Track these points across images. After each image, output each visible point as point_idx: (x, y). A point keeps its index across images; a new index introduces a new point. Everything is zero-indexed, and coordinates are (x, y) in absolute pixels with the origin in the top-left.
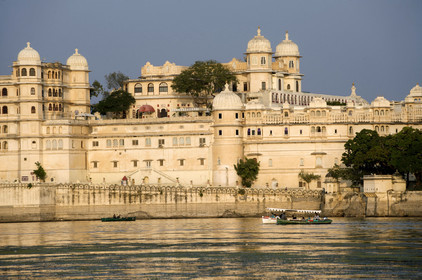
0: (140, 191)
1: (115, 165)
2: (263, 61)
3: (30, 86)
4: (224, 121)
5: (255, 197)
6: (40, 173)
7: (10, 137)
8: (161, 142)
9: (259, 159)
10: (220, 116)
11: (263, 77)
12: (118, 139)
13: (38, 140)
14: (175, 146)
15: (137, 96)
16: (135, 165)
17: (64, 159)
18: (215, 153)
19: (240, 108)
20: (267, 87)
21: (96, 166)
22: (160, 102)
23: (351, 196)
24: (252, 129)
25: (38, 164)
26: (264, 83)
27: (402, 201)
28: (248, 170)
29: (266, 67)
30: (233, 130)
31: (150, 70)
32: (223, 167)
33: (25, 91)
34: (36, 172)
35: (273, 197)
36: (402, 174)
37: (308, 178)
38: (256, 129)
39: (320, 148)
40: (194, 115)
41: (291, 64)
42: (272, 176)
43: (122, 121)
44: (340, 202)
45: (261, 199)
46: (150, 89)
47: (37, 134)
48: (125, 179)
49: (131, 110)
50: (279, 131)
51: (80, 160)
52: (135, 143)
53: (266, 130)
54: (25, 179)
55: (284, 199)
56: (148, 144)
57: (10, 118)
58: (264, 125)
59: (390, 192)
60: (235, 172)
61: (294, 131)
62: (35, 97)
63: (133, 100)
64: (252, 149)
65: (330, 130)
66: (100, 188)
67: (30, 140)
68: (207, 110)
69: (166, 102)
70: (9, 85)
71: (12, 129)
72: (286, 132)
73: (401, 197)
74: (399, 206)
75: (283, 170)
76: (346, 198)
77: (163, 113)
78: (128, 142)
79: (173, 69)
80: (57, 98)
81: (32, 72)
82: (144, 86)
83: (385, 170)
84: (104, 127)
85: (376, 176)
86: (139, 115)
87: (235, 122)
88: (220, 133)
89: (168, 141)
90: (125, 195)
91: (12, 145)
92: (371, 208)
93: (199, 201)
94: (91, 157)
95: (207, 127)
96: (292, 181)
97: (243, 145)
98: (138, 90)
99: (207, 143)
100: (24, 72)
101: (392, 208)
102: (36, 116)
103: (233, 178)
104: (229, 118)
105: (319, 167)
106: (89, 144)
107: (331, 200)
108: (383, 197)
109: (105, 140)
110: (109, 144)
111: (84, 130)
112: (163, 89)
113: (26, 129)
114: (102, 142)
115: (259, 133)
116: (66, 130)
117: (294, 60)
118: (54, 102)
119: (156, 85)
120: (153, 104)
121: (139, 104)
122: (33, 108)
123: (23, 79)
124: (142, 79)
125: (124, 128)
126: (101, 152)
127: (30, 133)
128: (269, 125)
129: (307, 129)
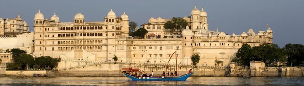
0: (156, 66)
1: (142, 56)
2: (198, 18)
3: (112, 26)
4: (187, 40)
5: (201, 69)
6: (115, 59)
7: (103, 45)
8: (161, 48)
9: (199, 55)
10: (185, 38)
11: (198, 24)
12: (144, 46)
13: (114, 46)
14: (167, 49)
15: (148, 30)
16: (150, 56)
17: (124, 53)
18: (183, 52)
19: (192, 35)
20: (199, 28)
21: (134, 56)
22: (158, 33)
23: (242, 69)
24: (197, 43)
25: (115, 55)
26: (198, 26)
27: (265, 71)
28: (195, 59)
29: (199, 20)
30: (190, 43)
31: (153, 20)
32: (186, 57)
33: (110, 27)
34: (114, 58)
35: (207, 69)
37: (218, 62)
38: (198, 43)
39: (223, 51)
40: (175, 38)
41: (205, 20)
42: (205, 61)
43: (142, 39)
44: (237, 71)
45: (203, 70)
46: (154, 27)
47: (114, 44)
48: (148, 61)
49: (146, 35)
50: (207, 45)
51: (129, 55)
52: (151, 48)
53: (202, 44)
54: (110, 60)
55: (212, 70)
56: (156, 48)
57: (103, 38)
58: (201, 42)
59: (260, 68)
60: (191, 60)
61: (213, 44)
62: (114, 30)
63: (147, 32)
64: (197, 51)
65: (227, 44)
66: (140, 65)
67: (112, 46)
68: (180, 36)
69: (160, 33)
70: (103, 25)
71: (104, 42)
72: (210, 45)
73: (265, 69)
74: (264, 73)
75: (209, 59)
76: (239, 70)
77: (159, 37)
78: (148, 47)
79: (162, 20)
80: (119, 30)
81: (113, 20)
82: (151, 26)
83: (258, 60)
84: (138, 42)
85: (256, 62)
86: (149, 37)
87: (191, 40)
88: (185, 44)
89: (164, 47)
90: (150, 67)
91: (104, 48)
92: (252, 74)
93: (179, 70)
94: (133, 53)
95: (180, 42)
96: (212, 63)
97: (193, 49)
98: (149, 28)
99: (180, 48)
100: (110, 20)
101: (261, 73)
102: (114, 37)
103: (190, 62)
104: (189, 39)
105: (222, 58)
106: (132, 48)
107: (233, 71)
108: (258, 70)
109: (138, 47)
110: (140, 48)
111: (130, 43)
112: (159, 28)
113: (110, 42)
114: (137, 47)
115: (200, 45)
116: (125, 42)
117: (206, 18)
118: (118, 32)
119: (156, 26)
120: (155, 33)
121: (149, 33)
122: (113, 34)
123: (109, 23)
124: (149, 24)
125: (145, 42)
126: (137, 51)
127: (112, 43)
128: (203, 42)
129: (218, 44)
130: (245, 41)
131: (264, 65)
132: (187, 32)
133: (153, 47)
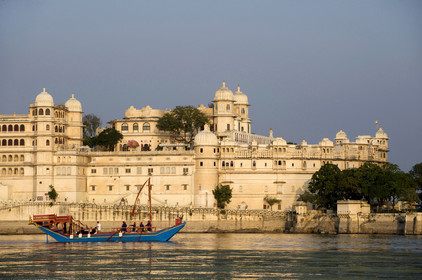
0: (139, 210)
1: (111, 189)
2: (228, 107)
3: (46, 124)
4: (204, 155)
5: (234, 217)
6: (53, 195)
7: (26, 165)
8: (151, 171)
9: (231, 186)
10: (202, 150)
11: (228, 120)
12: (114, 168)
13: (50, 168)
14: (162, 174)
15: (124, 133)
16: (128, 189)
17: (72, 183)
18: (197, 181)
19: (216, 144)
20: (231, 128)
21: (93, 189)
22: (143, 138)
23: (320, 217)
24: (226, 161)
25: (51, 187)
26: (228, 125)
27: (369, 221)
28: (223, 194)
29: (230, 113)
30: (212, 162)
31: (133, 112)
32: (203, 191)
33: (41, 127)
34: (49, 193)
35: (248, 217)
36: (368, 200)
37: (272, 202)
38: (229, 162)
39: (281, 178)
40: (180, 150)
41: (243, 112)
42: (242, 200)
43: (111, 153)
44: (309, 222)
45: (239, 219)
46: (136, 128)
47: (50, 162)
48: (123, 200)
49: (118, 145)
50: (248, 164)
51: (83, 187)
52: (128, 171)
53: (237, 163)
54: (40, 198)
55: (257, 219)
56: (139, 172)
57: (26, 149)
58: (235, 158)
59: (359, 214)
60: (213, 196)
61: (260, 164)
62: (49, 132)
63: (121, 136)
64: (226, 178)
65: (289, 163)
66: (106, 207)
67: (45, 167)
68: (190, 146)
69: (149, 138)
70: (27, 122)
71: (28, 158)
72: (254, 165)
73: (368, 217)
74: (367, 226)
75: (251, 195)
76: (314, 218)
77: (146, 148)
78: (122, 170)
79: (152, 113)
80: (61, 134)
81: (48, 112)
82: (130, 125)
83: (355, 197)
84: (101, 158)
85: (349, 201)
86: (125, 148)
87: (214, 155)
88: (201, 164)
89: (157, 170)
90: (127, 213)
91: (28, 171)
92: (343, 227)
93: (189, 219)
94: (90, 182)
95: (190, 159)
96: (257, 204)
97: (219, 174)
98: (126, 128)
99: (190, 172)
100: (41, 112)
101: (362, 226)
102: (49, 148)
103: (212, 201)
104: (209, 152)
105: (280, 193)
106: (89, 171)
107: (302, 220)
108: (354, 218)
109: (102, 168)
110: (105, 171)
111: (85, 160)
112: (146, 128)
113: (41, 158)
114: (100, 170)
115: (232, 165)
116: (74, 160)
117: (245, 107)
118: (59, 136)
119: (141, 125)
120: (138, 140)
121: (126, 140)
122: (48, 141)
123: (40, 118)
124: (126, 119)
125: (118, 159)
126: (100, 178)
127: (45, 162)
128: (240, 158)
129: (270, 163)
130: (328, 157)
131: (367, 209)
132: (204, 138)
133: (134, 170)
